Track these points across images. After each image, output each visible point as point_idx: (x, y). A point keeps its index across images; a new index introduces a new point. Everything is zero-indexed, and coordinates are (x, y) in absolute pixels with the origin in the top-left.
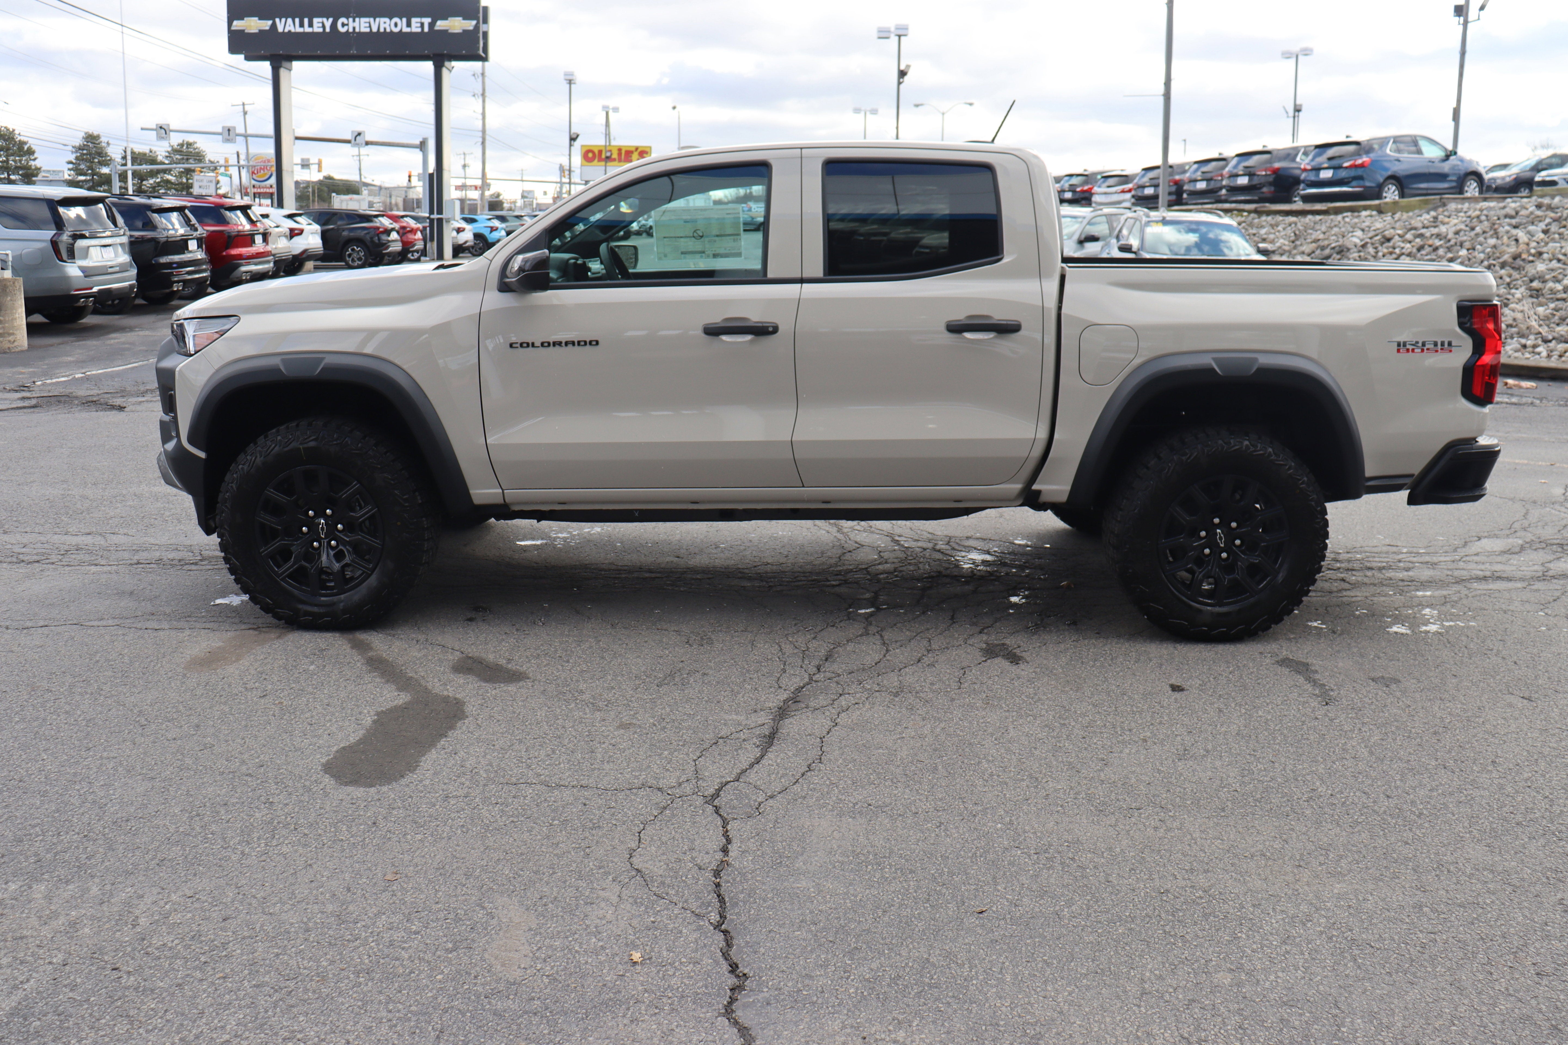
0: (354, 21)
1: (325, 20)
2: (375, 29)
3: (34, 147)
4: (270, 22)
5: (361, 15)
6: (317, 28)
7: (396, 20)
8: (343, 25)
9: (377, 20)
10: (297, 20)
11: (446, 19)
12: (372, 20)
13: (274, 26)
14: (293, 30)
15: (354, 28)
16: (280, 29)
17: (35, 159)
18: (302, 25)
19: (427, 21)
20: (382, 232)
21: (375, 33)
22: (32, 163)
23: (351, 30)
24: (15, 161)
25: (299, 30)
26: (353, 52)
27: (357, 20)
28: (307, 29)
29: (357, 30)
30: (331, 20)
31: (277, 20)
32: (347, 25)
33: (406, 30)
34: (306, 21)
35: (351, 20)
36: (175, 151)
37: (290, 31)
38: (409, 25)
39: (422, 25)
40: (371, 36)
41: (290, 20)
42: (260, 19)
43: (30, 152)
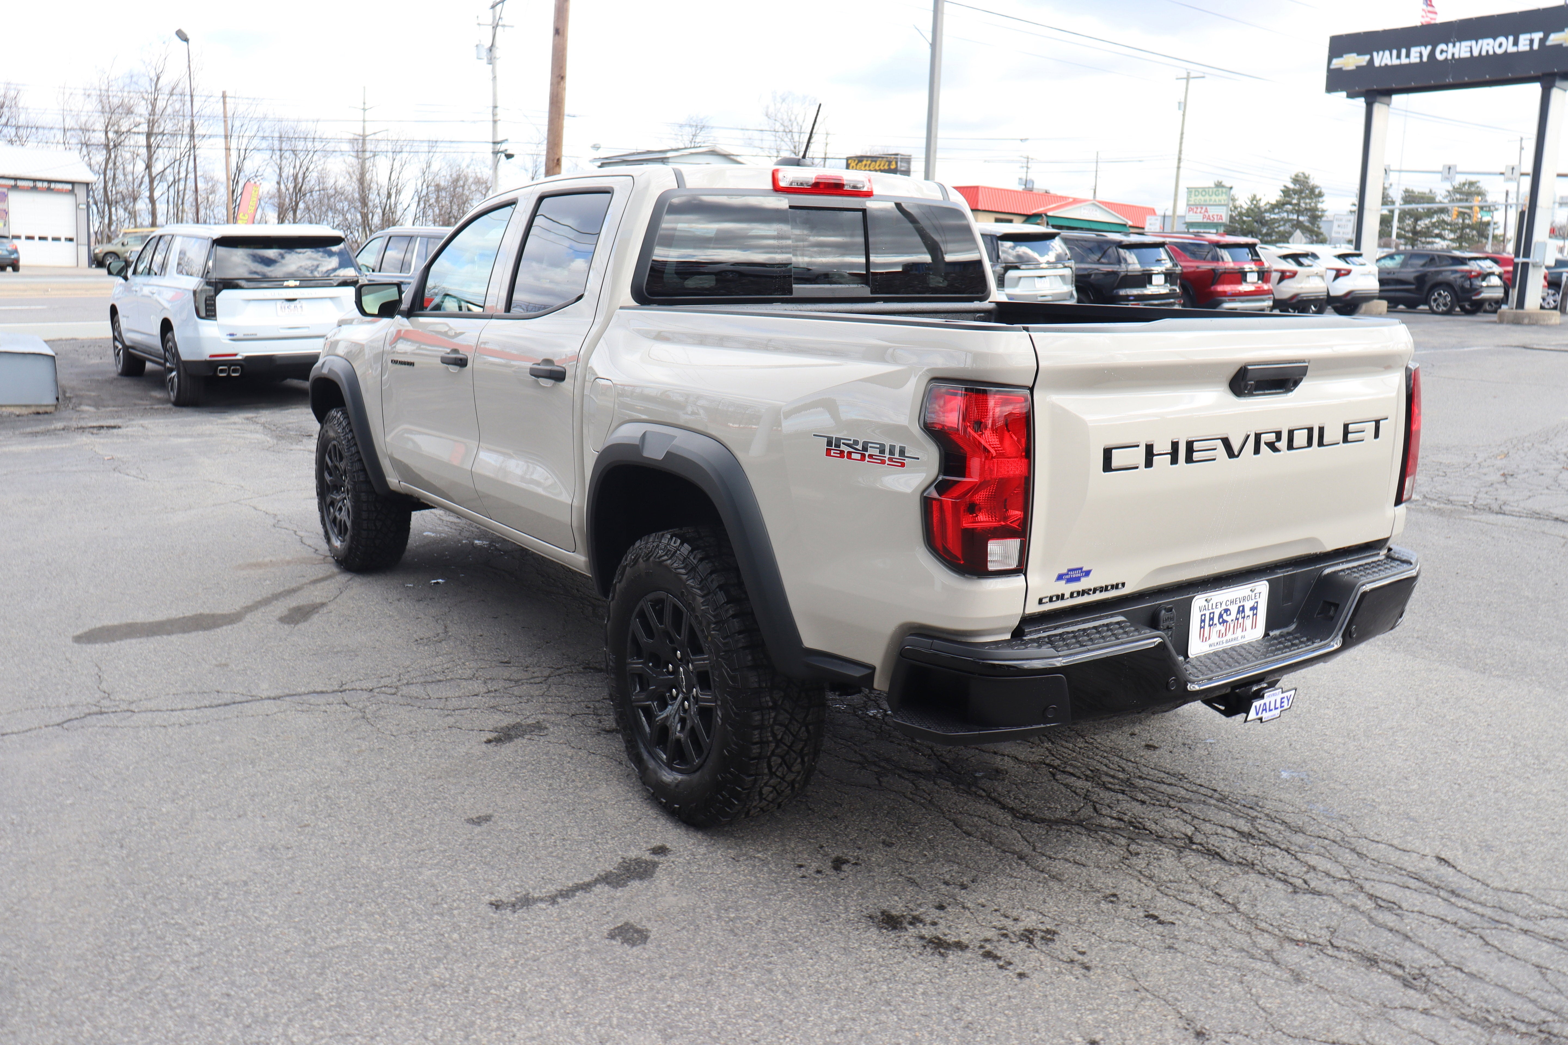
0: (1454, 46)
1: (1423, 48)
2: (1476, 53)
3: (1323, 190)
4: (1367, 57)
5: (1461, 39)
6: (1414, 58)
7: (1502, 39)
8: (1442, 52)
9: (1480, 42)
10: (1395, 52)
11: (1562, 30)
12: (1474, 42)
13: (1371, 61)
14: (1389, 63)
15: (1453, 55)
16: (1377, 63)
17: (1322, 202)
18: (1399, 56)
19: (1537, 36)
20: (1477, 277)
21: (1476, 58)
22: (1320, 206)
23: (1450, 57)
24: (1306, 204)
25: (1396, 62)
26: (1450, 80)
27: (1458, 44)
28: (1404, 60)
29: (1456, 56)
30: (1429, 48)
31: (1375, 54)
32: (1447, 52)
33: (1512, 49)
34: (1404, 51)
35: (1451, 45)
36: (1457, 190)
37: (1386, 65)
38: (1516, 43)
39: (1532, 41)
40: (1472, 61)
41: (1387, 53)
42: (1359, 54)
43: (1320, 195)
